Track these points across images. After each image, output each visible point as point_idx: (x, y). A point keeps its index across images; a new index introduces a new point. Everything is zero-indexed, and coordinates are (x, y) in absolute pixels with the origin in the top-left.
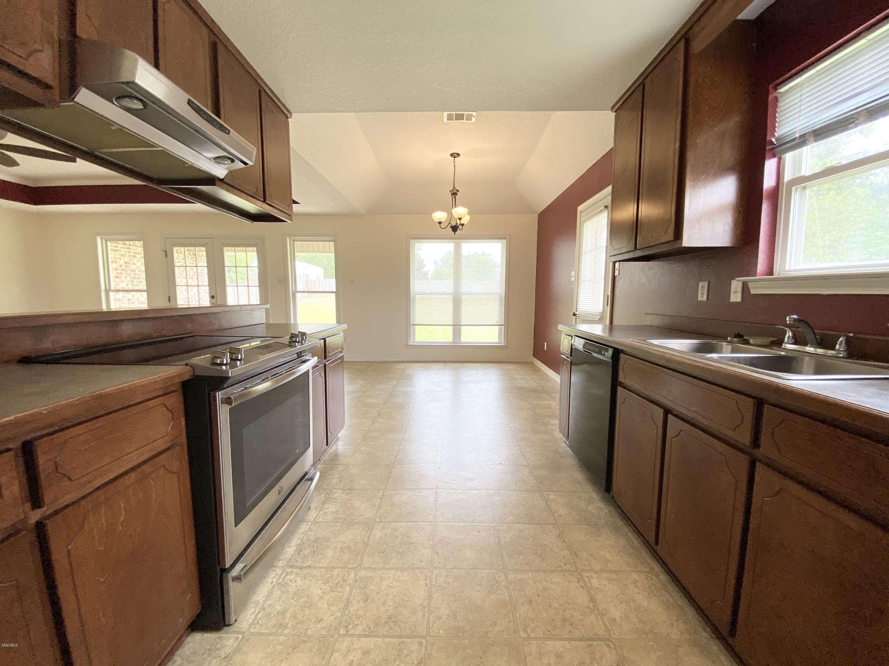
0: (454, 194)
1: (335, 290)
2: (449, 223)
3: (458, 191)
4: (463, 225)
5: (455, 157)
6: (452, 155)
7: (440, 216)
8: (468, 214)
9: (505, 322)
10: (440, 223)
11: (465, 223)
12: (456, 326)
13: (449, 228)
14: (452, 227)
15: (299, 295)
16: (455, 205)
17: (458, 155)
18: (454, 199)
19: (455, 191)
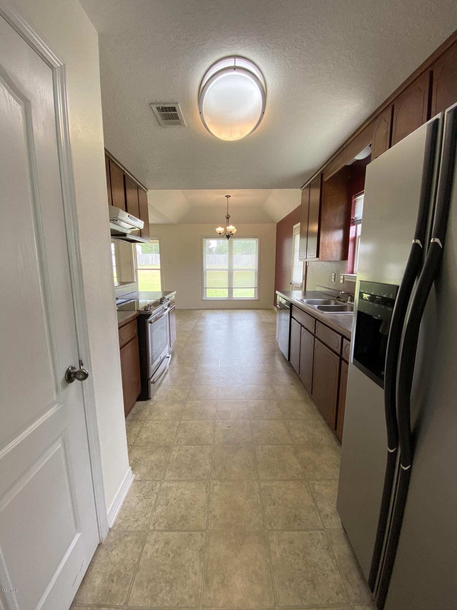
0: (228, 218)
1: (160, 268)
2: (225, 234)
3: (230, 216)
4: (232, 234)
5: (228, 198)
6: (226, 196)
7: (220, 229)
8: (235, 228)
9: (258, 287)
10: (220, 234)
11: (234, 233)
12: (230, 289)
13: (225, 236)
14: (226, 236)
15: (139, 271)
16: (228, 224)
17: (230, 196)
18: (227, 221)
19: (228, 216)
